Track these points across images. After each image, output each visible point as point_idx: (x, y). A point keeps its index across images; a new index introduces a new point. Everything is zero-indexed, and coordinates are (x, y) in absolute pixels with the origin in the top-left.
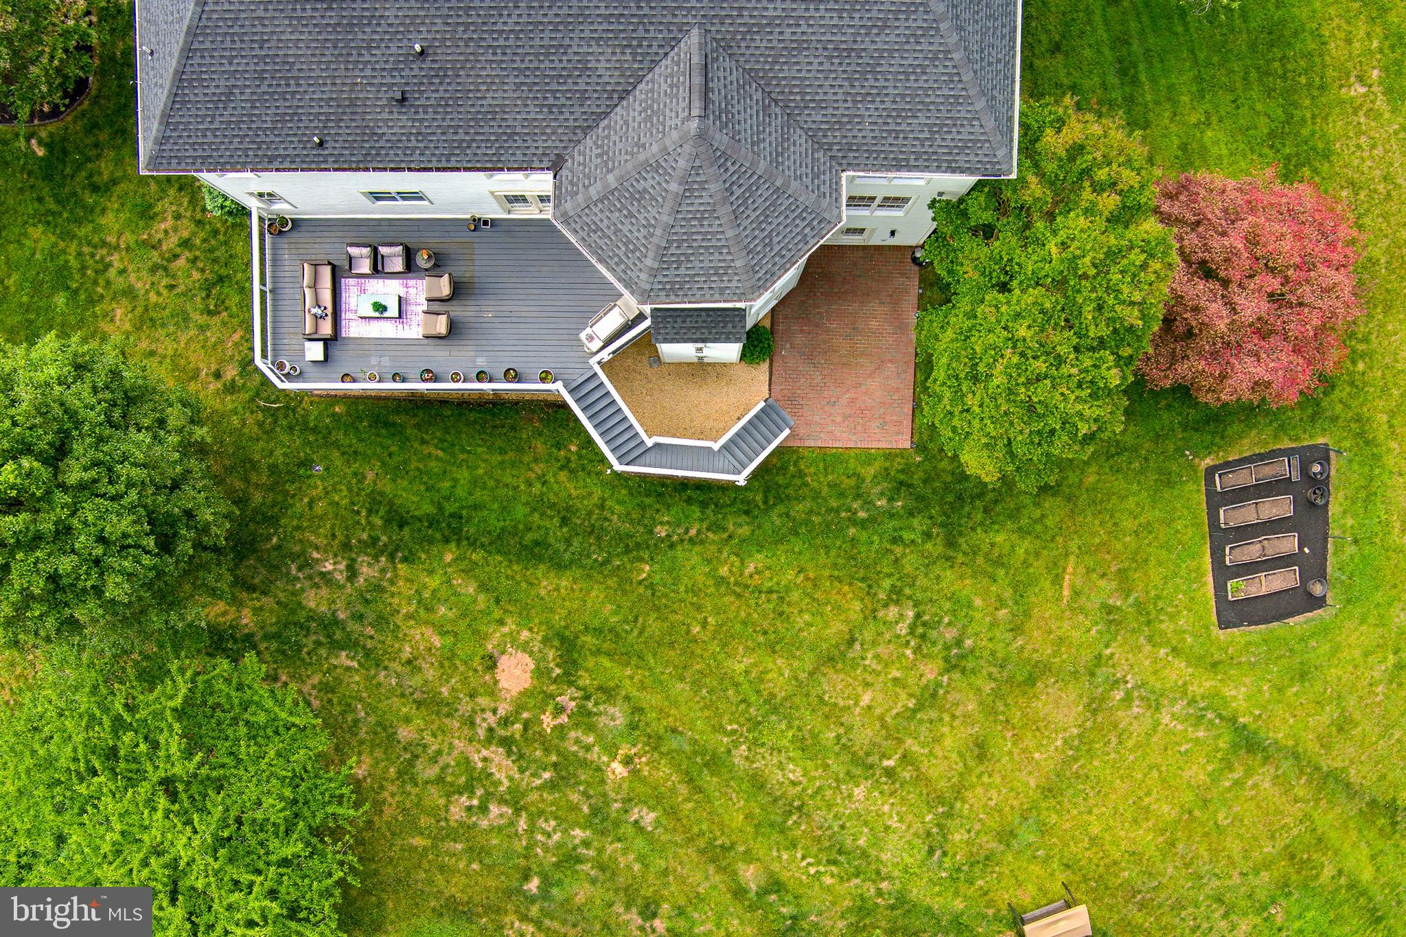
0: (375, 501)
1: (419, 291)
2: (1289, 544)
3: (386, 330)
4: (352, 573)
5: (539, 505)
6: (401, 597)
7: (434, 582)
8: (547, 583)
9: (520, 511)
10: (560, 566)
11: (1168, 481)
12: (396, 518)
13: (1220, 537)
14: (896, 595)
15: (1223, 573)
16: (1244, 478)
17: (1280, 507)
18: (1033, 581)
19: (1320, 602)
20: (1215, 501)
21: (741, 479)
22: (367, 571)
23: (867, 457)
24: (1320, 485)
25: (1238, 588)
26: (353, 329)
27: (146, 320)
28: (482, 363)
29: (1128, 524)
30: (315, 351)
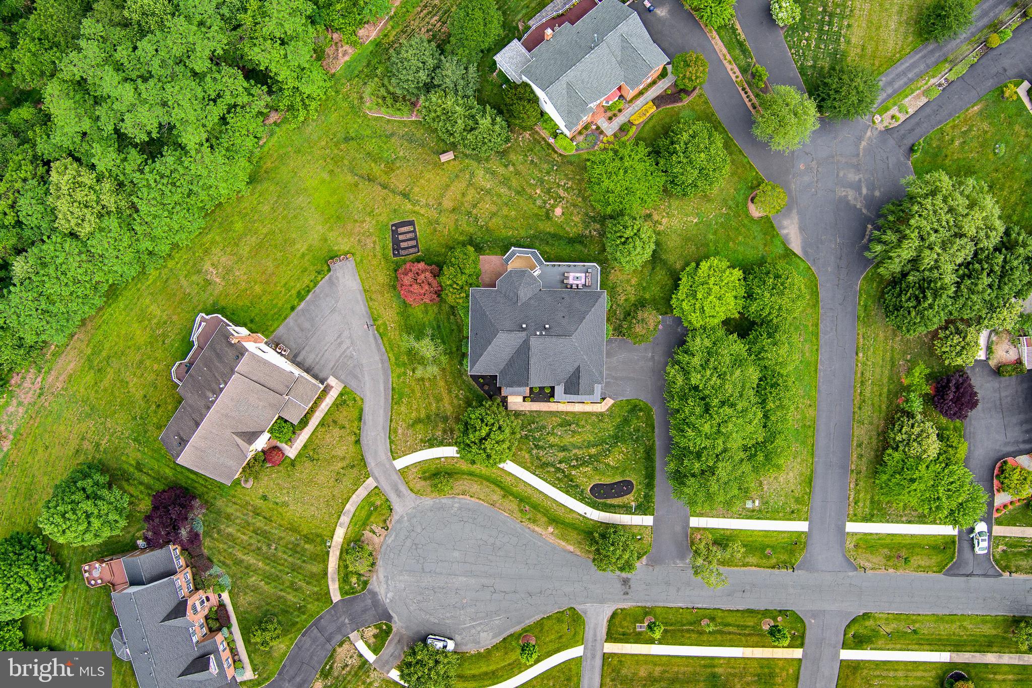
0: (585, 246)
1: (571, 281)
2: (401, 237)
3: (578, 275)
4: (590, 232)
5: (553, 245)
6: (581, 226)
7: (574, 230)
8: (552, 230)
9: (556, 244)
10: (549, 233)
11: (428, 250)
12: (581, 242)
13: (415, 238)
14: (482, 227)
15: (414, 231)
16: (412, 250)
17: (403, 245)
18: (454, 230)
19: (392, 226)
20: (416, 246)
21: (513, 248)
22: (587, 232)
23: (488, 254)
24: (394, 249)
25: (411, 228)
26: (583, 275)
27: (628, 281)
28: (560, 268)
29: (435, 241)
30: (590, 270)
